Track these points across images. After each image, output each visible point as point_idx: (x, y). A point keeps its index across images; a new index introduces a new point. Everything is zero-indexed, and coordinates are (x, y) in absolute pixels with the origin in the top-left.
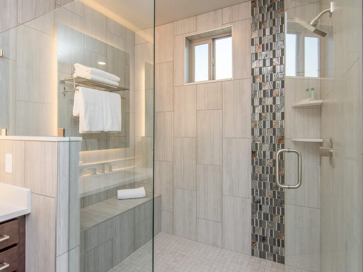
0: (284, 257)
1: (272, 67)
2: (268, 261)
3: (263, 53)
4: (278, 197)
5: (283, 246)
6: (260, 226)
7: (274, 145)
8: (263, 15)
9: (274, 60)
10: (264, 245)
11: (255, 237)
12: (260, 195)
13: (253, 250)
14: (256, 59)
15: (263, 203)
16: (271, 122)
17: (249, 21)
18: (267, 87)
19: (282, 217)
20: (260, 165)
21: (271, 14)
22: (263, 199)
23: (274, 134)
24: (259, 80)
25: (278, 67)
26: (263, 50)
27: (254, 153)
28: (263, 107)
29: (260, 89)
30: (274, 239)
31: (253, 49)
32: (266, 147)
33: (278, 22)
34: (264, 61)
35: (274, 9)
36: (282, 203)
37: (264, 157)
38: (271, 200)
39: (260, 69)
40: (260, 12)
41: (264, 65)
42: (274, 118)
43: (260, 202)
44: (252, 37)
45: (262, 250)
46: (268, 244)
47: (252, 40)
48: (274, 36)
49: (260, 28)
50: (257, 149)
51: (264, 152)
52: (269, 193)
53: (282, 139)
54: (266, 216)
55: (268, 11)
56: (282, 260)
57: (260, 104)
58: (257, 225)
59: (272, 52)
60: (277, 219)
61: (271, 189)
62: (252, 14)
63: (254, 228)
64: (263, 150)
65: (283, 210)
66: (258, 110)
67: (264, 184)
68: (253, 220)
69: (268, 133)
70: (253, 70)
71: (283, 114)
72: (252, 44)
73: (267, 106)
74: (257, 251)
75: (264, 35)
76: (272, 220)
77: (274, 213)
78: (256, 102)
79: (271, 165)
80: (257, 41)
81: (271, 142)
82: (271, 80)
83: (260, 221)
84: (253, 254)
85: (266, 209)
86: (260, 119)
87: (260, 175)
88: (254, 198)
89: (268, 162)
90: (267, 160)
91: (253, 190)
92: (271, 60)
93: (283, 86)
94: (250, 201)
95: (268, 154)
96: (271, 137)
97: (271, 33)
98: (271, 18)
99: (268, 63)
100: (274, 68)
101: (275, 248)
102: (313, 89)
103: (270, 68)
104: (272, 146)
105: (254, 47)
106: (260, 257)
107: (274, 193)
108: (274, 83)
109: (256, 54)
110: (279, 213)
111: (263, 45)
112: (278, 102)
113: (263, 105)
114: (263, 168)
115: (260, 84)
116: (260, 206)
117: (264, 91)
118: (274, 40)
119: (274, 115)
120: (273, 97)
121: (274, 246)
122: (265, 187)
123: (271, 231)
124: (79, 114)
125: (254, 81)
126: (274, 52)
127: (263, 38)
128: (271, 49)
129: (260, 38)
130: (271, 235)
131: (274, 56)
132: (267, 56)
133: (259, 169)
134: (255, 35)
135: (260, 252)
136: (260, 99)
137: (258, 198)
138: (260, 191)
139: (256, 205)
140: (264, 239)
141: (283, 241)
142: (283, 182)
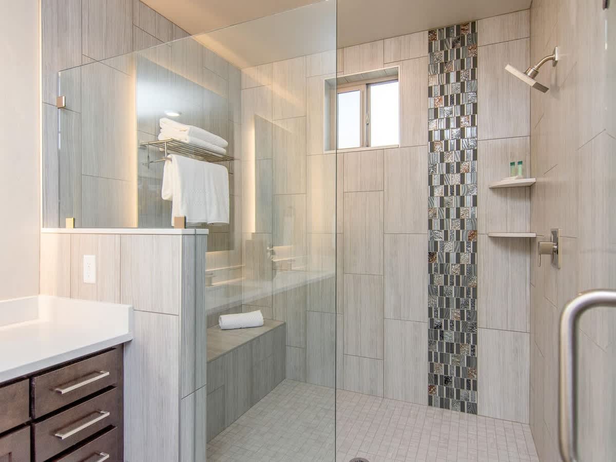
0: (476, 404)
1: (459, 129)
2: (454, 412)
3: (446, 108)
4: (468, 319)
5: (475, 389)
6: (442, 361)
7: (462, 243)
8: (446, 53)
9: (462, 119)
10: (448, 389)
11: (433, 379)
12: (442, 317)
13: (430, 398)
14: (436, 117)
15: (446, 328)
16: (458, 210)
17: (425, 61)
18: (453, 158)
19: (473, 347)
20: (442, 272)
21: (458, 51)
22: (446, 322)
23: (462, 227)
24: (439, 148)
25: (469, 129)
26: (446, 105)
27: (431, 255)
28: (446, 187)
29: (442, 161)
30: (462, 380)
31: (431, 103)
32: (450, 247)
33: (469, 64)
34: (448, 120)
35: (463, 44)
36: (474, 326)
37: (448, 260)
38: (458, 323)
39: (442, 131)
40: (442, 48)
41: (448, 126)
42: (462, 204)
43: (441, 327)
44: (430, 85)
45: (445, 397)
46: (453, 387)
47: (430, 89)
48: (463, 84)
49: (442, 72)
50: (436, 249)
51: (448, 254)
52: (454, 313)
53: (474, 234)
54: (450, 347)
55: (453, 47)
56: (473, 409)
57: (442, 183)
58: (436, 360)
59: (459, 107)
60: (466, 350)
61: (458, 307)
62: (430, 50)
63: (432, 366)
64: (445, 251)
65: (475, 337)
66: (439, 192)
67: (448, 299)
68: (430, 353)
69: (453, 225)
70: (430, 133)
71: (475, 198)
72: (430, 95)
73: (452, 187)
74: (436, 398)
75: (448, 81)
76: (458, 352)
77: (463, 341)
78: (436, 181)
79: (458, 272)
80: (436, 91)
81: (458, 239)
82: (458, 148)
83: (442, 355)
84: (430, 404)
85: (450, 336)
86: (442, 205)
87: (442, 287)
88: (432, 321)
89: (454, 269)
90: (452, 265)
91: (430, 309)
92: (458, 119)
93: (475, 158)
94: (425, 327)
95: (453, 256)
96: (458, 232)
97: (458, 80)
98: (458, 57)
99: (453, 124)
100: (463, 130)
101: (463, 392)
102: (520, 163)
103: (456, 131)
104: (459, 245)
105: (432, 100)
106: (442, 407)
107: (462, 312)
108: (462, 153)
109: (436, 110)
110: (468, 342)
111: (446, 97)
112: (468, 181)
113: (446, 185)
114: (446, 277)
115: (442, 154)
116: (442, 332)
117: (448, 165)
118: (463, 90)
119: (462, 199)
120: (461, 174)
121: (461, 390)
122: (448, 305)
123: (458, 368)
125: (432, 150)
126: (462, 107)
127: (446, 86)
128: (458, 103)
129: (442, 87)
130: (458, 374)
131: (462, 114)
132: (451, 113)
133: (439, 279)
134: (434, 82)
135: (442, 399)
136: (442, 176)
137: (439, 321)
138: (442, 310)
139: (436, 331)
140: (447, 380)
141: (475, 382)
142: (475, 297)
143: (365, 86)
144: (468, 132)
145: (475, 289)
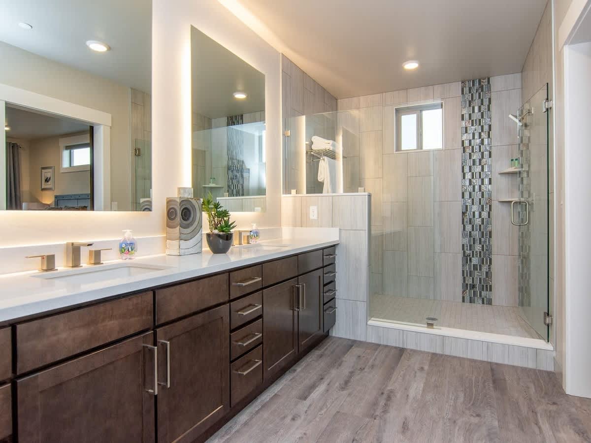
0: (491, 299)
1: (480, 140)
2: (479, 305)
3: (472, 127)
4: (486, 250)
5: (491, 290)
6: (470, 276)
7: (483, 206)
8: (472, 95)
9: (482, 134)
10: (474, 292)
11: (465, 286)
12: (470, 249)
13: (463, 298)
14: (466, 132)
15: (473, 256)
16: (480, 187)
17: (459, 99)
18: (476, 156)
19: (489, 266)
20: (470, 223)
21: (480, 94)
22: (473, 252)
23: (483, 196)
24: (468, 151)
25: (486, 140)
26: (472, 125)
27: (463, 213)
28: (473, 173)
29: (470, 158)
30: (483, 286)
31: (463, 124)
32: (475, 208)
33: (486, 102)
34: (474, 134)
35: (482, 91)
36: (490, 253)
37: (474, 216)
38: (480, 252)
39: (470, 141)
40: (470, 92)
41: (474, 138)
42: (483, 183)
43: (470, 256)
44: (462, 113)
45: (472, 296)
46: (478, 290)
47: (463, 116)
48: (482, 113)
49: (470, 106)
50: (467, 210)
51: (474, 213)
52: (478, 248)
53: (490, 199)
54: (475, 267)
55: (476, 92)
56: (490, 302)
57: (470, 171)
58: (467, 276)
59: (480, 127)
60: (485, 268)
61: (480, 243)
62: (463, 93)
63: (464, 278)
64: (472, 211)
65: (491, 260)
66: (468, 176)
67: (474, 239)
68: (463, 271)
69: (477, 195)
70: (463, 142)
71: (490, 180)
72: (463, 119)
73: (476, 173)
74: (467, 298)
75: (473, 111)
76: (480, 269)
77: (483, 263)
78: (467, 169)
79: (480, 223)
80: (467, 117)
81: (480, 203)
82: (480, 151)
83: (470, 271)
84: (463, 301)
85: (475, 261)
86: (470, 184)
87: (470, 232)
88: (464, 252)
89: (478, 221)
90: (476, 219)
91: (463, 245)
92: (480, 134)
93: (490, 156)
94: (460, 256)
95: (477, 214)
96: (480, 199)
97: (480, 110)
98: (480, 97)
99: (477, 136)
100: (483, 140)
101: (483, 293)
102: (516, 160)
103: (478, 141)
104: (481, 207)
105: (463, 123)
106: (471, 302)
107: (483, 246)
108: (483, 153)
109: (466, 128)
110: (487, 263)
111: (473, 121)
112: (486, 169)
114: (473, 226)
115: (470, 154)
116: (470, 259)
117: (474, 160)
118: (482, 117)
119: (483, 180)
120: (482, 166)
121: (482, 292)
122: (474, 243)
123: (480, 279)
124: (324, 181)
125: (464, 151)
126: (482, 127)
127: (472, 114)
128: (480, 124)
129: (470, 115)
130: (480, 282)
131: (482, 130)
132: (476, 130)
133: (469, 228)
134: (465, 112)
135: (471, 298)
136: (470, 167)
137: (468, 252)
138: (470, 246)
139: (466, 259)
140: (473, 286)
141: (491, 286)
142: (490, 237)
143: (419, 111)
144: (486, 141)
145: (490, 233)
